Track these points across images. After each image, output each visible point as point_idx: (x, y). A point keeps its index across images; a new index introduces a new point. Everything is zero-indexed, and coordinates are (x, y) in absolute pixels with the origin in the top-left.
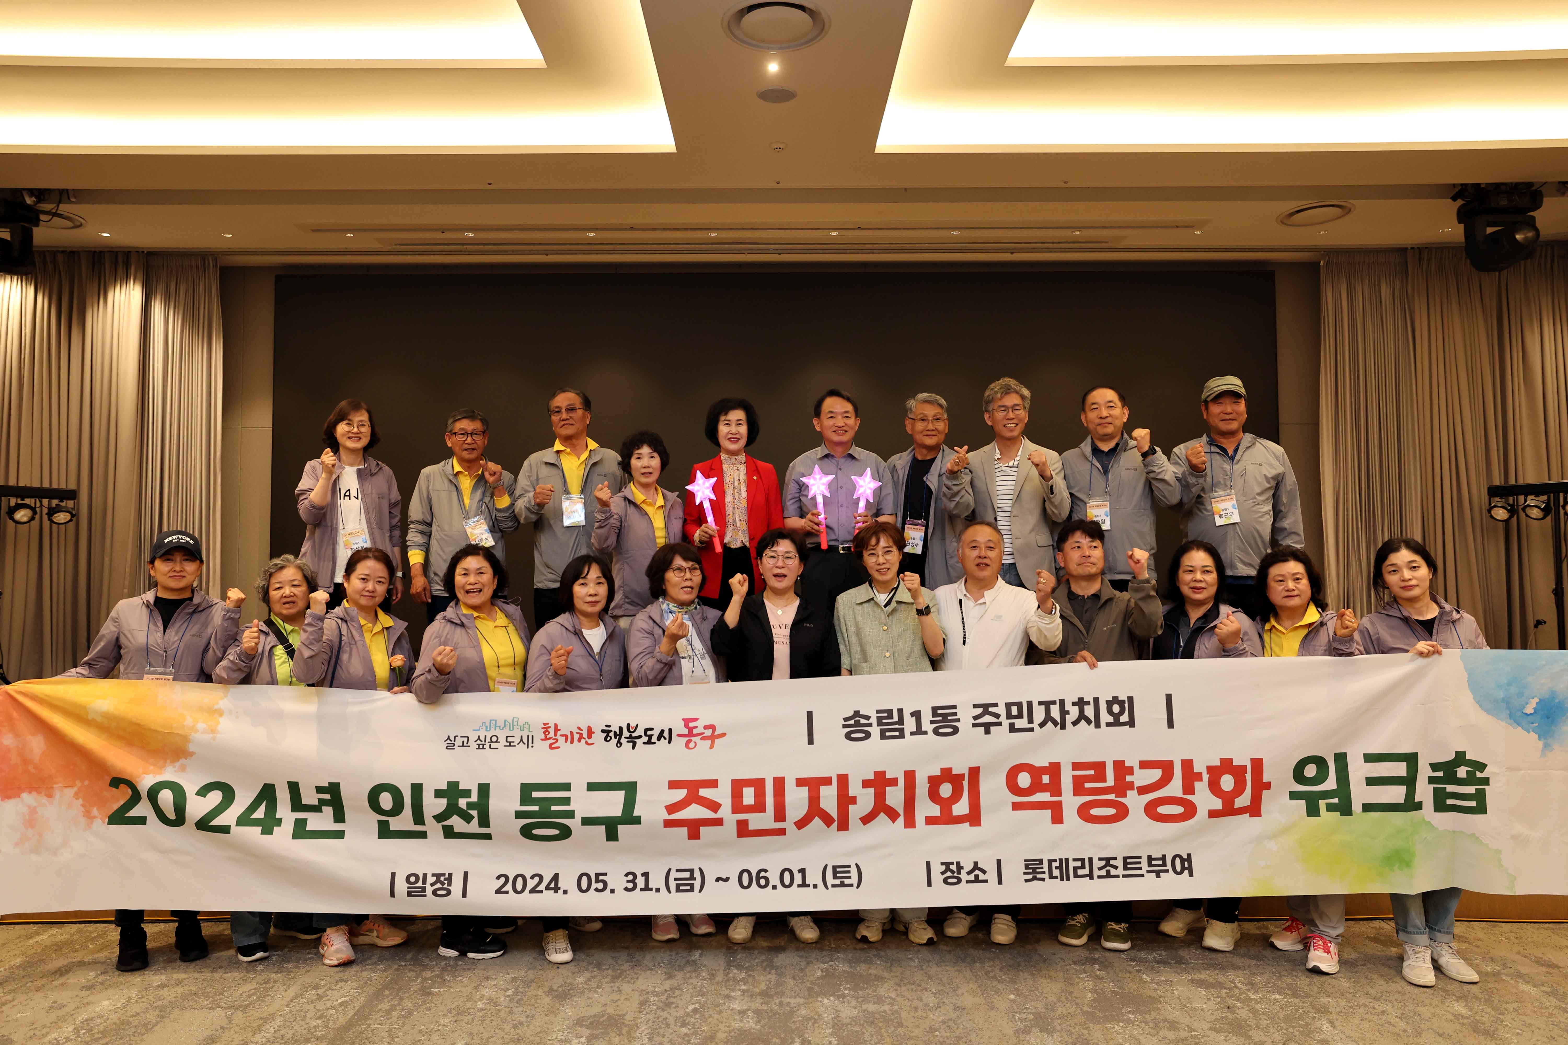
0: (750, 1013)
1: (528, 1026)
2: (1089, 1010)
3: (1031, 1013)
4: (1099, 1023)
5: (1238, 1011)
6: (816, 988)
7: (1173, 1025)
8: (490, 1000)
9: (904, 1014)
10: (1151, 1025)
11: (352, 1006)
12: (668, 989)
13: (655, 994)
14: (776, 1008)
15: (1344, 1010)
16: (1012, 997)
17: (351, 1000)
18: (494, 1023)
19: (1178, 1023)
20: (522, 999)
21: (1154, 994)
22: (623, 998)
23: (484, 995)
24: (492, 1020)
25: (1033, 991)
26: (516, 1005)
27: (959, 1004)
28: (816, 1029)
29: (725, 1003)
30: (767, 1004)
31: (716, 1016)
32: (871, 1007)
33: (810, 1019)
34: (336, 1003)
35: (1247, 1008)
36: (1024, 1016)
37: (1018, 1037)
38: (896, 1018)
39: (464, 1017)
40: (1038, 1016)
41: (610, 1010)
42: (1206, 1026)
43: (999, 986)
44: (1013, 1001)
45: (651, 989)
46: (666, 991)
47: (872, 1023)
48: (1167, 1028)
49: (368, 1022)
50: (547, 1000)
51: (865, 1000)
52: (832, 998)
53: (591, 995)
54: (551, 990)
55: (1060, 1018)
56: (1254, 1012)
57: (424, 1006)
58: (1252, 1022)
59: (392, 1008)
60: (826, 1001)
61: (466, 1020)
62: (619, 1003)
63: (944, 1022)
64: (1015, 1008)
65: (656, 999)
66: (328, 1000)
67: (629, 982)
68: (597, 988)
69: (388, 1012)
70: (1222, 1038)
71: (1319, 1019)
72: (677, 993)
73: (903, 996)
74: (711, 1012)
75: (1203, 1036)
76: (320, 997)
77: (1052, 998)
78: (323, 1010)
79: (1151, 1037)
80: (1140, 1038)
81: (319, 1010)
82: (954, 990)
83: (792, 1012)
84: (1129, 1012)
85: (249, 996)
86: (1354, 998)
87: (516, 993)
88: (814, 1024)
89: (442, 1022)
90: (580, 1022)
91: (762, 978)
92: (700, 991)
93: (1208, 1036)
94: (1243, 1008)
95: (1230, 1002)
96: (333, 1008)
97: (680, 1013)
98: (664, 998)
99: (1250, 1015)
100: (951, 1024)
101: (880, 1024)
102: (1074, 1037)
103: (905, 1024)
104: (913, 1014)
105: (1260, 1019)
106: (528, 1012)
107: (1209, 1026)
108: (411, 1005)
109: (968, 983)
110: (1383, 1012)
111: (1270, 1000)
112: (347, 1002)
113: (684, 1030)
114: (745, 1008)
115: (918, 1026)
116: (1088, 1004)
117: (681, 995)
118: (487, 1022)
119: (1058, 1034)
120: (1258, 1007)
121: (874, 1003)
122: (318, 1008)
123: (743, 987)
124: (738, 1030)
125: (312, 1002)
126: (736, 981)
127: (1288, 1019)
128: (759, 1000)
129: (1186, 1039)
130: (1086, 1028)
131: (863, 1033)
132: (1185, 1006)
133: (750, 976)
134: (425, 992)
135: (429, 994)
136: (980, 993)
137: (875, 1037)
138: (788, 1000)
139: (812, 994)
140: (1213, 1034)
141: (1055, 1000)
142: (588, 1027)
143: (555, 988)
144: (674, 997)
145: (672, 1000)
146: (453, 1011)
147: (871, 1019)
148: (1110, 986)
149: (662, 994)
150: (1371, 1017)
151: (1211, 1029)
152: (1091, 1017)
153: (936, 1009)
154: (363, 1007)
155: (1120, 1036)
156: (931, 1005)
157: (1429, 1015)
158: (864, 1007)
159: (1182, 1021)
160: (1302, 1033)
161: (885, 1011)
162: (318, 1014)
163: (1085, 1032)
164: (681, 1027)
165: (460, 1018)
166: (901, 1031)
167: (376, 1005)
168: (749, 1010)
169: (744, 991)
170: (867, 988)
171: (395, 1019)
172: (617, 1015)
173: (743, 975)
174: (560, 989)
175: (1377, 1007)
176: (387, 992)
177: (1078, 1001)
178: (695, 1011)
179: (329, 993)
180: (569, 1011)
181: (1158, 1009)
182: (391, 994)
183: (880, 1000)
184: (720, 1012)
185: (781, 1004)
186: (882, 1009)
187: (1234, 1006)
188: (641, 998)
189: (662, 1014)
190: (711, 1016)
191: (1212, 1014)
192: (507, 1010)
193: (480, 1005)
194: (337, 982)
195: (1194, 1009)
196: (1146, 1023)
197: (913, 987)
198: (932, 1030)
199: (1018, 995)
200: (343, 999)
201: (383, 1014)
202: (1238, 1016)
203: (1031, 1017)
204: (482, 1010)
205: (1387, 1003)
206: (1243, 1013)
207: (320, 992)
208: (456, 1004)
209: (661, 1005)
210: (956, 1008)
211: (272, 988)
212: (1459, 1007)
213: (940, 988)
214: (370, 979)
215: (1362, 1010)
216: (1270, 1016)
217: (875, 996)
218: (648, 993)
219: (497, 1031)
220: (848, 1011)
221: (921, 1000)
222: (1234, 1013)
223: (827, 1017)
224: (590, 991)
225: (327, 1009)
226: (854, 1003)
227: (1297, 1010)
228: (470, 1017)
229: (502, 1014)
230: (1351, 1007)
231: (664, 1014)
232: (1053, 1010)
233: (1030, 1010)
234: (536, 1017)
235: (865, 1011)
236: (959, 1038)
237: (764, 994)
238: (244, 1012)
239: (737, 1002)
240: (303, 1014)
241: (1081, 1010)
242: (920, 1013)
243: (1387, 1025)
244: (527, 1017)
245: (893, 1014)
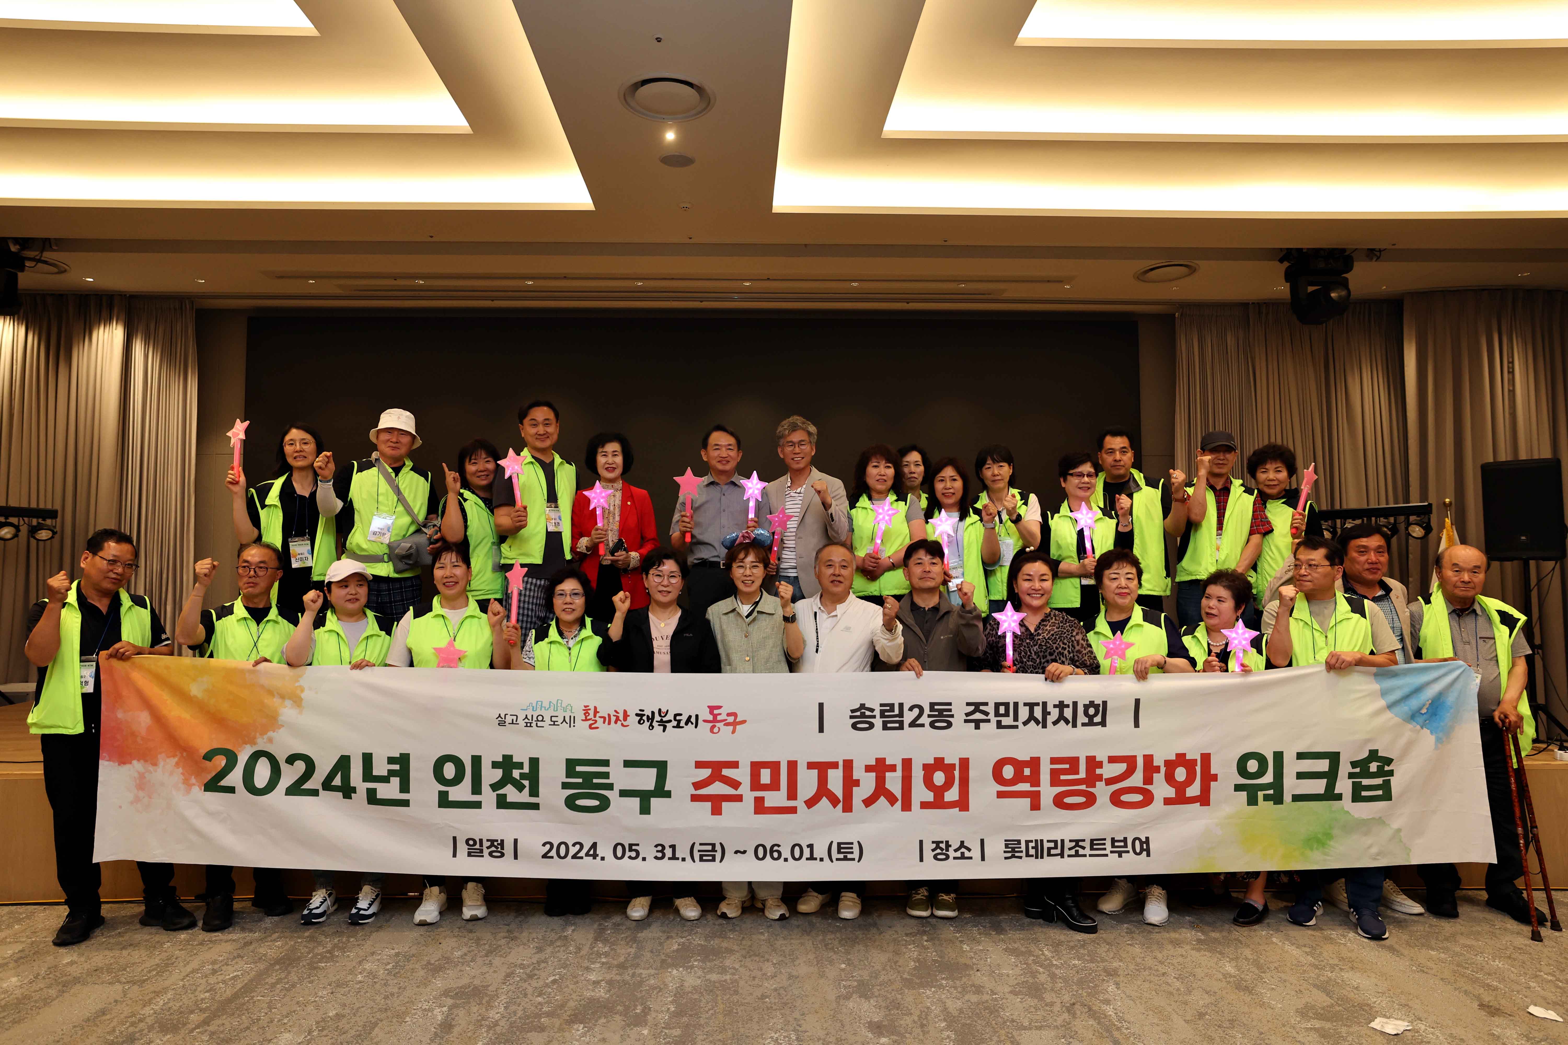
0: (603, 984)
1: (398, 997)
2: (908, 977)
3: (855, 981)
4: (914, 988)
5: (1039, 976)
6: (669, 960)
7: (978, 990)
8: (370, 973)
9: (742, 983)
10: (959, 989)
11: (242, 980)
12: (535, 962)
13: (522, 966)
14: (627, 978)
15: (1130, 973)
16: (843, 966)
17: (242, 974)
18: (368, 994)
19: (983, 987)
20: (399, 972)
21: (969, 962)
22: (492, 970)
23: (365, 969)
24: (367, 992)
25: (863, 961)
26: (393, 977)
27: (794, 973)
28: (659, 997)
29: (583, 975)
30: (621, 975)
31: (571, 986)
32: (714, 977)
33: (656, 988)
34: (228, 977)
35: (1048, 973)
36: (849, 983)
37: (838, 1002)
38: (733, 987)
39: (341, 989)
40: (862, 984)
41: (477, 982)
42: (1007, 989)
43: (834, 957)
44: (843, 970)
45: (519, 962)
46: (533, 964)
47: (711, 991)
48: (973, 992)
49: (252, 995)
50: (422, 973)
51: (711, 971)
52: (681, 969)
53: (463, 968)
54: (429, 963)
55: (880, 985)
56: (1053, 976)
57: (308, 980)
58: (1049, 986)
59: (279, 981)
60: (675, 972)
61: (342, 992)
62: (487, 975)
63: (776, 990)
64: (843, 976)
65: (522, 971)
66: (221, 974)
67: (501, 956)
68: (471, 961)
69: (273, 985)
70: (1019, 1000)
71: (1107, 981)
72: (543, 965)
73: (746, 967)
74: (568, 983)
75: (1002, 999)
76: (214, 972)
77: (878, 967)
78: (214, 984)
79: (957, 1001)
80: (947, 1001)
81: (211, 984)
82: (793, 961)
83: (641, 983)
84: (943, 979)
85: (150, 972)
86: (1143, 962)
87: (394, 967)
88: (659, 991)
89: (320, 994)
90: (446, 993)
91: (623, 951)
92: (564, 963)
93: (1007, 999)
94: (1044, 973)
95: (1035, 967)
96: (224, 982)
97: (541, 983)
98: (528, 971)
99: (1049, 979)
100: (782, 991)
101: (718, 993)
102: (888, 1001)
103: (741, 991)
104: (750, 983)
105: (1056, 983)
106: (402, 983)
107: (1010, 989)
108: (296, 978)
109: (807, 954)
110: (1164, 974)
111: (1069, 965)
112: (238, 976)
113: (540, 999)
114: (600, 978)
115: (751, 994)
116: (908, 973)
117: (545, 968)
118: (362, 993)
119: (875, 999)
120: (1057, 972)
121: (718, 973)
122: (209, 982)
123: (604, 960)
124: (588, 999)
125: (206, 977)
126: (599, 955)
127: (1080, 982)
128: (615, 971)
129: (987, 1002)
130: (901, 994)
131: (700, 1001)
132: (993, 972)
133: (612, 949)
134: (313, 967)
135: (315, 968)
136: (815, 963)
137: (710, 1004)
138: (641, 971)
139: (664, 965)
140: (1011, 997)
141: (880, 968)
142: (452, 997)
143: (433, 962)
144: (539, 970)
145: (536, 972)
146: (334, 984)
147: (711, 988)
148: (932, 955)
149: (529, 966)
150: (1152, 978)
151: (1011, 992)
152: (908, 983)
153: (772, 978)
154: (251, 981)
155: (929, 1000)
156: (769, 974)
157: (1203, 975)
158: (708, 977)
159: (987, 986)
160: (1089, 994)
161: (725, 981)
162: (208, 988)
163: (900, 996)
164: (537, 996)
165: (339, 989)
166: (735, 998)
167: (264, 979)
168: (602, 981)
169: (603, 963)
170: (715, 960)
171: (277, 991)
172: (482, 986)
173: (607, 949)
174: (437, 963)
175: (1160, 969)
176: (277, 967)
177: (901, 969)
178: (554, 981)
179: (223, 968)
180: (439, 983)
181: (969, 975)
182: (280, 969)
183: (723, 970)
184: (577, 982)
185: (633, 975)
186: (723, 979)
187: (1037, 972)
188: (508, 971)
189: (523, 985)
190: (567, 986)
191: (1016, 979)
192: (383, 982)
193: (360, 977)
194: (235, 958)
195: (1001, 975)
196: (955, 988)
197: (757, 959)
198: (763, 997)
199: (849, 965)
200: (235, 973)
201: (268, 987)
202: (1038, 981)
203: (856, 984)
204: (360, 982)
205: (1170, 965)
206: (1043, 977)
207: (216, 967)
208: (338, 977)
209: (525, 976)
210: (791, 977)
211: (173, 964)
212: (1230, 968)
213: (780, 959)
214: (265, 955)
215: (1147, 973)
216: (1065, 980)
217: (720, 967)
218: (516, 966)
219: (368, 1001)
220: (692, 980)
221: (761, 970)
222: (1034, 977)
223: (672, 986)
224: (463, 965)
225: (218, 983)
226: (700, 973)
227: (1090, 974)
228: (347, 989)
229: (377, 986)
230: (1137, 970)
231: (525, 985)
232: (876, 978)
233: (855, 978)
234: (407, 988)
235: (707, 980)
236: (786, 1004)
237: (622, 966)
238: (140, 986)
239: (594, 973)
240: (194, 987)
241: (901, 977)
242: (757, 981)
243: (1164, 985)
244: (399, 989)
245: (732, 983)
